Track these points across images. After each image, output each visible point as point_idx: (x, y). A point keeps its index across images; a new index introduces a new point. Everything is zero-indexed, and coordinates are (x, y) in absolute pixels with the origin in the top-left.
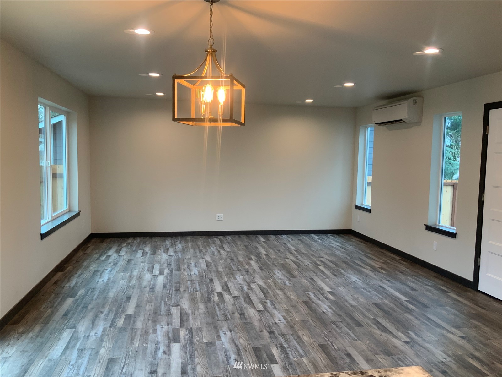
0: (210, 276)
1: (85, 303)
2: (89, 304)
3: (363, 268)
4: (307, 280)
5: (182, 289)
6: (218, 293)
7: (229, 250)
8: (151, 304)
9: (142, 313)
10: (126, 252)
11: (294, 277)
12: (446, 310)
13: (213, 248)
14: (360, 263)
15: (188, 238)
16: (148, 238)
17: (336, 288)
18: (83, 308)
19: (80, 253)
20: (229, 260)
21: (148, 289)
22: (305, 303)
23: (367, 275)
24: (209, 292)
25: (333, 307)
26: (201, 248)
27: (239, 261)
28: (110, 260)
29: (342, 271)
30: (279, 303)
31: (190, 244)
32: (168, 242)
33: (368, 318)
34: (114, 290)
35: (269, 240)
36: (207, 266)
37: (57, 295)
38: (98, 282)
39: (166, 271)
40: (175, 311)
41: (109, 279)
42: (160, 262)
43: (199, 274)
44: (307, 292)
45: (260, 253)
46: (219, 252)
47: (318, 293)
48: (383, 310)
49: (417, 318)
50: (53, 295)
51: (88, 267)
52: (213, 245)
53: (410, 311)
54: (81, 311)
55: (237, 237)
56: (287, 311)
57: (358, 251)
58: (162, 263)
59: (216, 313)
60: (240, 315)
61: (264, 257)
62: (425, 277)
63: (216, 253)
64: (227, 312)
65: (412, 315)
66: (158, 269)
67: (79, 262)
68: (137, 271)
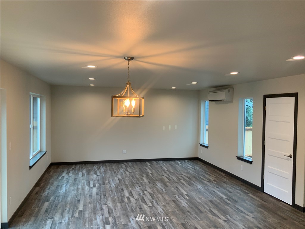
0: (122, 187)
1: (56, 205)
2: (58, 205)
3: (204, 180)
4: (174, 188)
5: (107, 195)
6: (127, 197)
7: (131, 171)
8: (91, 204)
9: (87, 209)
10: (73, 174)
11: (167, 187)
12: (246, 203)
13: (122, 170)
14: (203, 178)
15: (107, 164)
16: (84, 164)
17: (190, 192)
18: (55, 207)
19: (47, 175)
20: (131, 177)
21: (88, 195)
22: (174, 201)
23: (206, 185)
24: (122, 197)
25: (188, 203)
26: (115, 170)
27: (137, 178)
28: (65, 179)
29: (193, 183)
30: (160, 202)
31: (108, 168)
32: (95, 167)
33: (206, 208)
34: (70, 197)
35: (153, 165)
36: (119, 181)
37: (39, 200)
38: (60, 192)
39: (97, 185)
40: (105, 207)
41: (66, 190)
42: (93, 180)
43: (115, 186)
44: (174, 195)
45: (148, 172)
46: (125, 172)
47: (181, 196)
48: (214, 204)
49: (231, 208)
50: (37, 200)
51: (53, 183)
52: (122, 169)
53: (228, 204)
54: (54, 209)
55: (134, 163)
56: (164, 206)
57: (202, 170)
58: (94, 180)
59: (127, 208)
60: (140, 209)
61: (151, 175)
62: (237, 185)
63: (123, 174)
64: (133, 207)
65: (229, 206)
66: (92, 184)
67: (47, 180)
68: (81, 185)
